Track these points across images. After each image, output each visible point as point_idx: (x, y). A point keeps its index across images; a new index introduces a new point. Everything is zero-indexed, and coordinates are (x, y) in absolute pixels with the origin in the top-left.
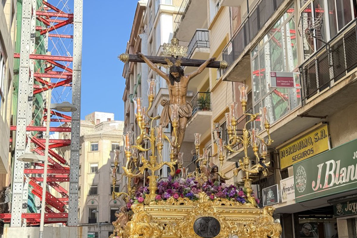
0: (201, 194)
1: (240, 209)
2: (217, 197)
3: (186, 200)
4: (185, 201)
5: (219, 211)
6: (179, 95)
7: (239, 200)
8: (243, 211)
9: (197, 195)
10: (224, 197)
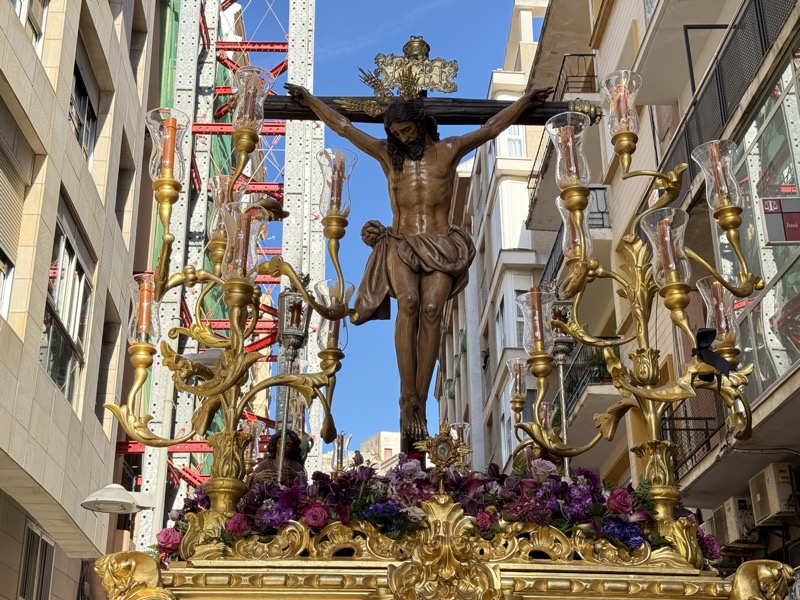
0: (433, 506)
1: (624, 578)
2: (511, 521)
3: (364, 537)
4: (359, 539)
5: (519, 586)
6: (420, 202)
7: (614, 535)
8: (635, 584)
9: (415, 512)
10: (541, 521)
